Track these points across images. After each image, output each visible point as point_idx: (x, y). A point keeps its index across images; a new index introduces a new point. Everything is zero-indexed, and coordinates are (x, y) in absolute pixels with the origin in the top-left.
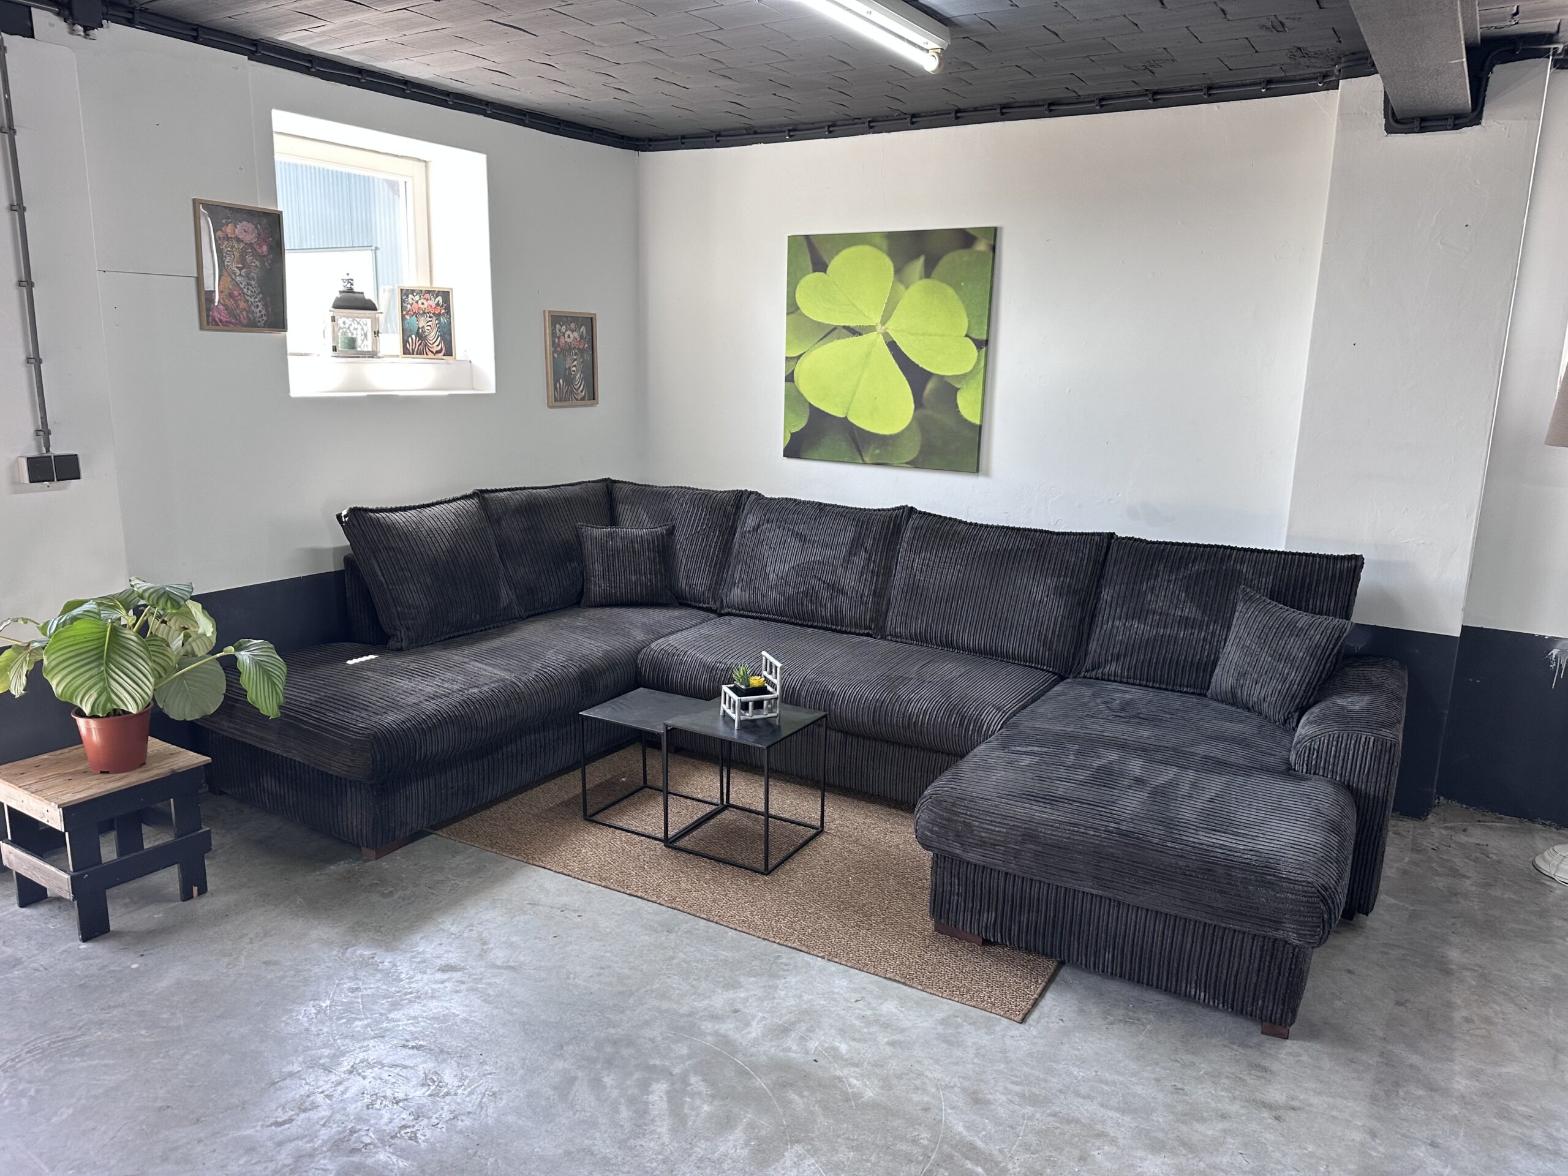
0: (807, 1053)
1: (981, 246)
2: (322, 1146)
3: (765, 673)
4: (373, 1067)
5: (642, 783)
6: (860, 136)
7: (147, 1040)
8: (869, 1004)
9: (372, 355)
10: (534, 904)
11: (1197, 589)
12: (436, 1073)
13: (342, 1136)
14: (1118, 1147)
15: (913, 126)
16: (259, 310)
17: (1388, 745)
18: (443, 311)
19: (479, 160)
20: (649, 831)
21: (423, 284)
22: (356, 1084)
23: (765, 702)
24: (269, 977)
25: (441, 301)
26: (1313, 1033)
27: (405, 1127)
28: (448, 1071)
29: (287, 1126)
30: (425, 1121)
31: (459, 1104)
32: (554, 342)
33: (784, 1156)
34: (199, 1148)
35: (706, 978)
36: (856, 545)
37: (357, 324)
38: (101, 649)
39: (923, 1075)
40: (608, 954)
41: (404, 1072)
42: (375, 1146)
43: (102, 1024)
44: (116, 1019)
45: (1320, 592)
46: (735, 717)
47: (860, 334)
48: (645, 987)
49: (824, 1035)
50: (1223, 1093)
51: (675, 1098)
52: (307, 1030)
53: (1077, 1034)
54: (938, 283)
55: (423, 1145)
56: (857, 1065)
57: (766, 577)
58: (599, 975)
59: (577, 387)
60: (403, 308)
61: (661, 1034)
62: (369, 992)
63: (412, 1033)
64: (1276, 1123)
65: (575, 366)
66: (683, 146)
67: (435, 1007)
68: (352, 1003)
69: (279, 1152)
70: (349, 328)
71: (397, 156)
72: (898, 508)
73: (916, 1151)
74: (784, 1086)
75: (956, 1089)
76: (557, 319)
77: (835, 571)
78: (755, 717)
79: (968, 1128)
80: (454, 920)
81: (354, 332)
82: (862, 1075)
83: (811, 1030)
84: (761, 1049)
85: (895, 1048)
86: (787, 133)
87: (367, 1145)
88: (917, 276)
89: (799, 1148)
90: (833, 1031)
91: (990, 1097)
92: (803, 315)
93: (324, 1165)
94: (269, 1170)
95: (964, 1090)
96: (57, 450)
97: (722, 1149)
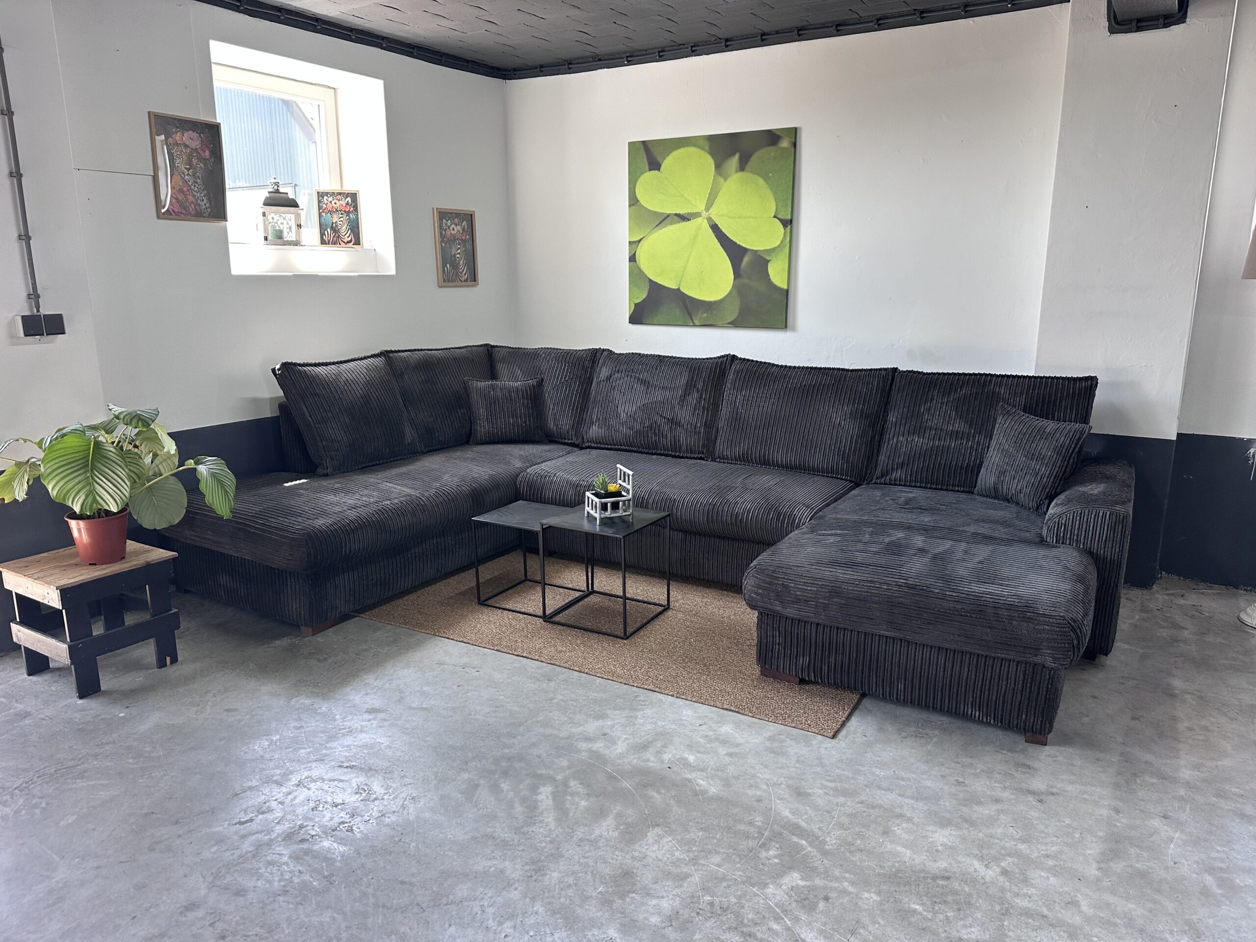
0: (663, 762)
1: (785, 143)
2: (277, 838)
3: (620, 482)
4: (315, 781)
5: (523, 578)
6: (685, 59)
7: (134, 766)
8: (710, 727)
9: (296, 243)
10: (441, 664)
11: (965, 408)
12: (366, 784)
13: (293, 830)
14: (913, 824)
15: (727, 49)
16: (204, 203)
17: (1121, 517)
18: (352, 209)
19: (378, 85)
20: (531, 611)
21: (336, 187)
22: (302, 794)
23: (621, 503)
24: (229, 720)
25: (350, 201)
26: (1066, 740)
27: (343, 823)
28: (375, 783)
29: (248, 824)
30: (360, 818)
31: (385, 806)
32: (441, 233)
33: (647, 836)
34: (178, 841)
35: (580, 712)
36: (690, 387)
37: (284, 219)
38: (86, 459)
39: (755, 776)
40: (502, 697)
41: (341, 785)
42: (320, 837)
43: (99, 755)
44: (108, 752)
45: (1063, 406)
46: (597, 515)
47: (689, 220)
48: (531, 719)
49: (676, 749)
50: (996, 785)
51: (558, 798)
52: (262, 756)
53: (878, 746)
54: (750, 175)
55: (358, 835)
56: (702, 770)
57: (618, 416)
58: (495, 712)
59: (461, 271)
60: (320, 208)
61: (546, 752)
62: (310, 729)
63: (346, 757)
64: (1039, 804)
65: (459, 253)
66: (541, 74)
67: (364, 738)
68: (297, 737)
69: (243, 842)
70: (277, 223)
71: (311, 84)
72: (723, 357)
73: (752, 830)
74: (645, 786)
75: (783, 786)
76: (443, 215)
77: (673, 408)
78: (612, 515)
79: (793, 813)
80: (377, 677)
81: (281, 226)
82: (707, 777)
83: (665, 746)
84: (626, 760)
85: (732, 757)
86: (625, 59)
87: (313, 836)
88: (734, 170)
89: (658, 830)
90: (682, 747)
91: (809, 791)
92: (641, 206)
93: (280, 851)
94: (236, 855)
95: (789, 786)
96: (46, 310)
97: (598, 832)
